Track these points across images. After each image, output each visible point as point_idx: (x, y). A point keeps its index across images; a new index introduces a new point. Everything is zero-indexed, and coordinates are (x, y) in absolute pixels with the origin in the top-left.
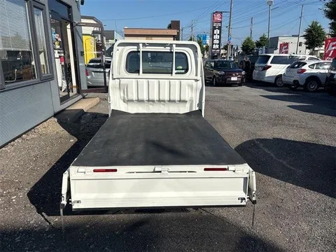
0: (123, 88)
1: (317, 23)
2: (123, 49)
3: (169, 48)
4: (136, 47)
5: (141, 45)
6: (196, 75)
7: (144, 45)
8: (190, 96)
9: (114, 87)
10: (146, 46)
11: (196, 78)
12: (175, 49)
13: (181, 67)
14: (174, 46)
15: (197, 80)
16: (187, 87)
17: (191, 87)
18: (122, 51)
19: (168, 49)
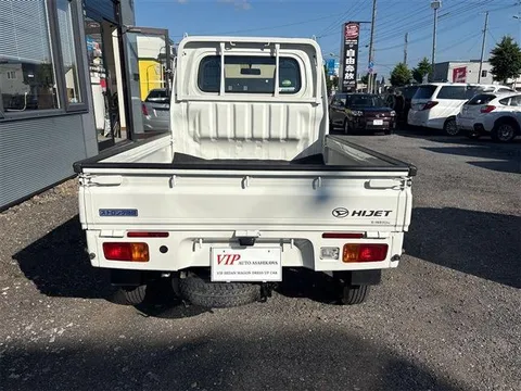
0: (193, 117)
1: (509, 40)
2: (193, 53)
3: (269, 50)
4: (215, 49)
5: (223, 45)
6: (315, 95)
7: (228, 45)
8: (304, 131)
9: (178, 115)
10: (231, 47)
11: (313, 100)
12: (280, 53)
13: (289, 82)
14: (277, 46)
15: (315, 104)
16: (299, 117)
17: (305, 115)
18: (192, 55)
19: (266, 53)
